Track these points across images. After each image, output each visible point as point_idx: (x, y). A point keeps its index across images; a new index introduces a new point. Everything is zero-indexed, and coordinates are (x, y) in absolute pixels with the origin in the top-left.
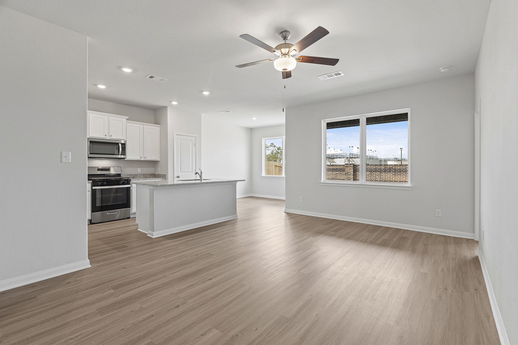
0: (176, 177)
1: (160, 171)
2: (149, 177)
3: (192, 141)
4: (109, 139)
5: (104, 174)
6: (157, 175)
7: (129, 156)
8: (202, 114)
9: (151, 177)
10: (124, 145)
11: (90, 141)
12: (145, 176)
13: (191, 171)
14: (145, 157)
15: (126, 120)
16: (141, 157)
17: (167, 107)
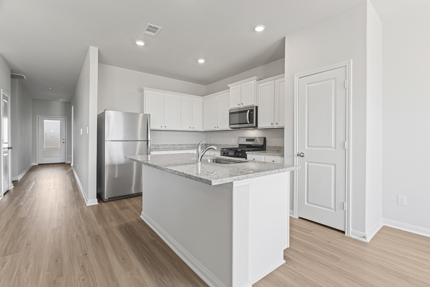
0: (298, 155)
3: (335, 79)
4: (242, 107)
5: (251, 145)
7: (261, 124)
10: (252, 111)
11: (230, 113)
13: (334, 146)
16: (272, 124)
17: (285, 37)
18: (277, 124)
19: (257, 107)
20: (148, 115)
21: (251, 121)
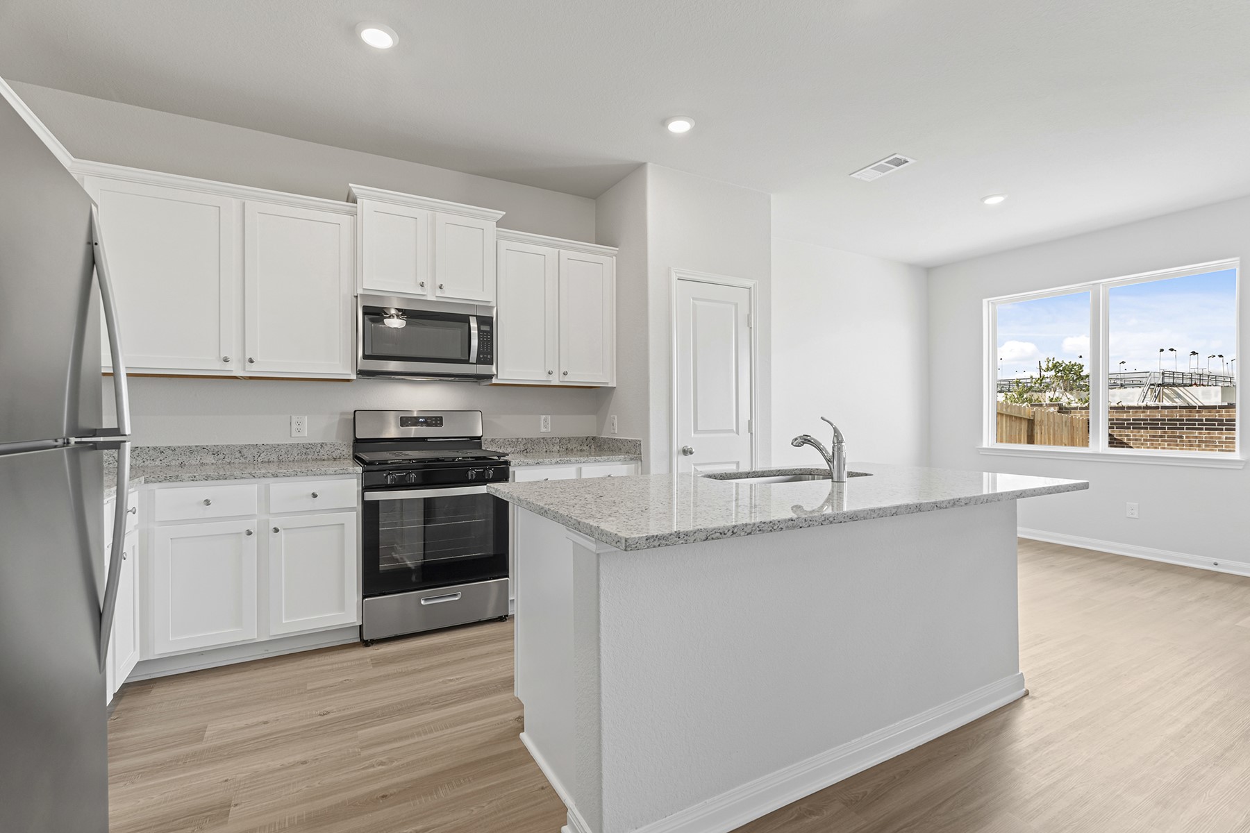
0: (679, 453)
1: (616, 429)
2: (579, 448)
3: (736, 305)
4: (434, 299)
5: (424, 439)
6: (605, 440)
7: (507, 369)
8: (772, 195)
9: (585, 448)
10: (486, 322)
11: (364, 307)
12: (565, 447)
13: (735, 430)
14: (562, 370)
15: (498, 226)
16: (550, 373)
17: (645, 164)
21: (482, 356)
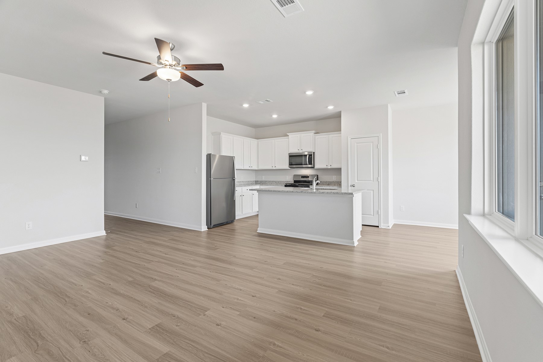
0: (351, 186)
3: (373, 142)
4: (301, 152)
5: (306, 181)
7: (318, 166)
8: (389, 104)
10: (311, 156)
11: (289, 155)
13: (372, 180)
15: (314, 134)
16: (327, 166)
17: (341, 111)
18: (331, 166)
19: (314, 153)
20: (234, 157)
21: (310, 163)
